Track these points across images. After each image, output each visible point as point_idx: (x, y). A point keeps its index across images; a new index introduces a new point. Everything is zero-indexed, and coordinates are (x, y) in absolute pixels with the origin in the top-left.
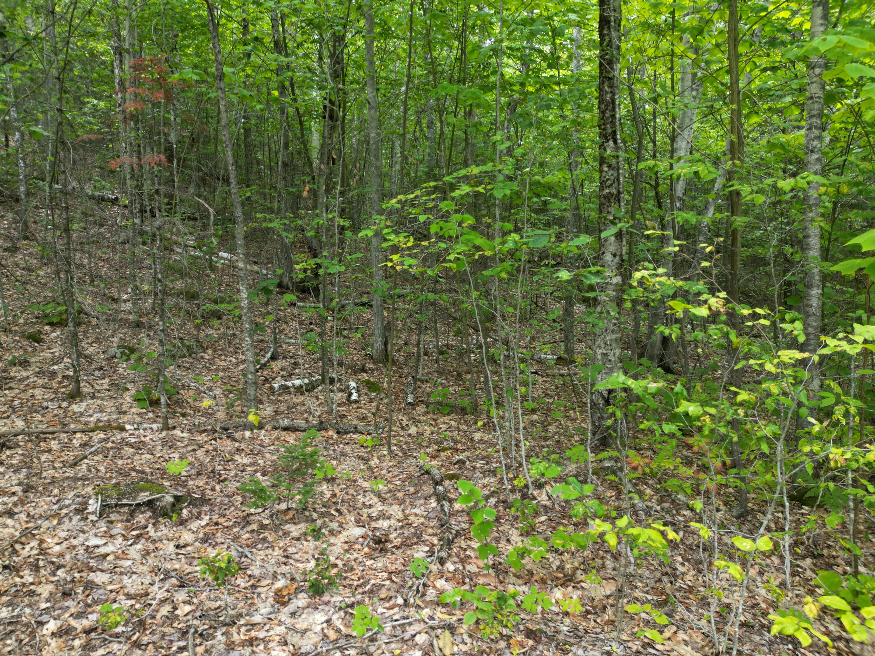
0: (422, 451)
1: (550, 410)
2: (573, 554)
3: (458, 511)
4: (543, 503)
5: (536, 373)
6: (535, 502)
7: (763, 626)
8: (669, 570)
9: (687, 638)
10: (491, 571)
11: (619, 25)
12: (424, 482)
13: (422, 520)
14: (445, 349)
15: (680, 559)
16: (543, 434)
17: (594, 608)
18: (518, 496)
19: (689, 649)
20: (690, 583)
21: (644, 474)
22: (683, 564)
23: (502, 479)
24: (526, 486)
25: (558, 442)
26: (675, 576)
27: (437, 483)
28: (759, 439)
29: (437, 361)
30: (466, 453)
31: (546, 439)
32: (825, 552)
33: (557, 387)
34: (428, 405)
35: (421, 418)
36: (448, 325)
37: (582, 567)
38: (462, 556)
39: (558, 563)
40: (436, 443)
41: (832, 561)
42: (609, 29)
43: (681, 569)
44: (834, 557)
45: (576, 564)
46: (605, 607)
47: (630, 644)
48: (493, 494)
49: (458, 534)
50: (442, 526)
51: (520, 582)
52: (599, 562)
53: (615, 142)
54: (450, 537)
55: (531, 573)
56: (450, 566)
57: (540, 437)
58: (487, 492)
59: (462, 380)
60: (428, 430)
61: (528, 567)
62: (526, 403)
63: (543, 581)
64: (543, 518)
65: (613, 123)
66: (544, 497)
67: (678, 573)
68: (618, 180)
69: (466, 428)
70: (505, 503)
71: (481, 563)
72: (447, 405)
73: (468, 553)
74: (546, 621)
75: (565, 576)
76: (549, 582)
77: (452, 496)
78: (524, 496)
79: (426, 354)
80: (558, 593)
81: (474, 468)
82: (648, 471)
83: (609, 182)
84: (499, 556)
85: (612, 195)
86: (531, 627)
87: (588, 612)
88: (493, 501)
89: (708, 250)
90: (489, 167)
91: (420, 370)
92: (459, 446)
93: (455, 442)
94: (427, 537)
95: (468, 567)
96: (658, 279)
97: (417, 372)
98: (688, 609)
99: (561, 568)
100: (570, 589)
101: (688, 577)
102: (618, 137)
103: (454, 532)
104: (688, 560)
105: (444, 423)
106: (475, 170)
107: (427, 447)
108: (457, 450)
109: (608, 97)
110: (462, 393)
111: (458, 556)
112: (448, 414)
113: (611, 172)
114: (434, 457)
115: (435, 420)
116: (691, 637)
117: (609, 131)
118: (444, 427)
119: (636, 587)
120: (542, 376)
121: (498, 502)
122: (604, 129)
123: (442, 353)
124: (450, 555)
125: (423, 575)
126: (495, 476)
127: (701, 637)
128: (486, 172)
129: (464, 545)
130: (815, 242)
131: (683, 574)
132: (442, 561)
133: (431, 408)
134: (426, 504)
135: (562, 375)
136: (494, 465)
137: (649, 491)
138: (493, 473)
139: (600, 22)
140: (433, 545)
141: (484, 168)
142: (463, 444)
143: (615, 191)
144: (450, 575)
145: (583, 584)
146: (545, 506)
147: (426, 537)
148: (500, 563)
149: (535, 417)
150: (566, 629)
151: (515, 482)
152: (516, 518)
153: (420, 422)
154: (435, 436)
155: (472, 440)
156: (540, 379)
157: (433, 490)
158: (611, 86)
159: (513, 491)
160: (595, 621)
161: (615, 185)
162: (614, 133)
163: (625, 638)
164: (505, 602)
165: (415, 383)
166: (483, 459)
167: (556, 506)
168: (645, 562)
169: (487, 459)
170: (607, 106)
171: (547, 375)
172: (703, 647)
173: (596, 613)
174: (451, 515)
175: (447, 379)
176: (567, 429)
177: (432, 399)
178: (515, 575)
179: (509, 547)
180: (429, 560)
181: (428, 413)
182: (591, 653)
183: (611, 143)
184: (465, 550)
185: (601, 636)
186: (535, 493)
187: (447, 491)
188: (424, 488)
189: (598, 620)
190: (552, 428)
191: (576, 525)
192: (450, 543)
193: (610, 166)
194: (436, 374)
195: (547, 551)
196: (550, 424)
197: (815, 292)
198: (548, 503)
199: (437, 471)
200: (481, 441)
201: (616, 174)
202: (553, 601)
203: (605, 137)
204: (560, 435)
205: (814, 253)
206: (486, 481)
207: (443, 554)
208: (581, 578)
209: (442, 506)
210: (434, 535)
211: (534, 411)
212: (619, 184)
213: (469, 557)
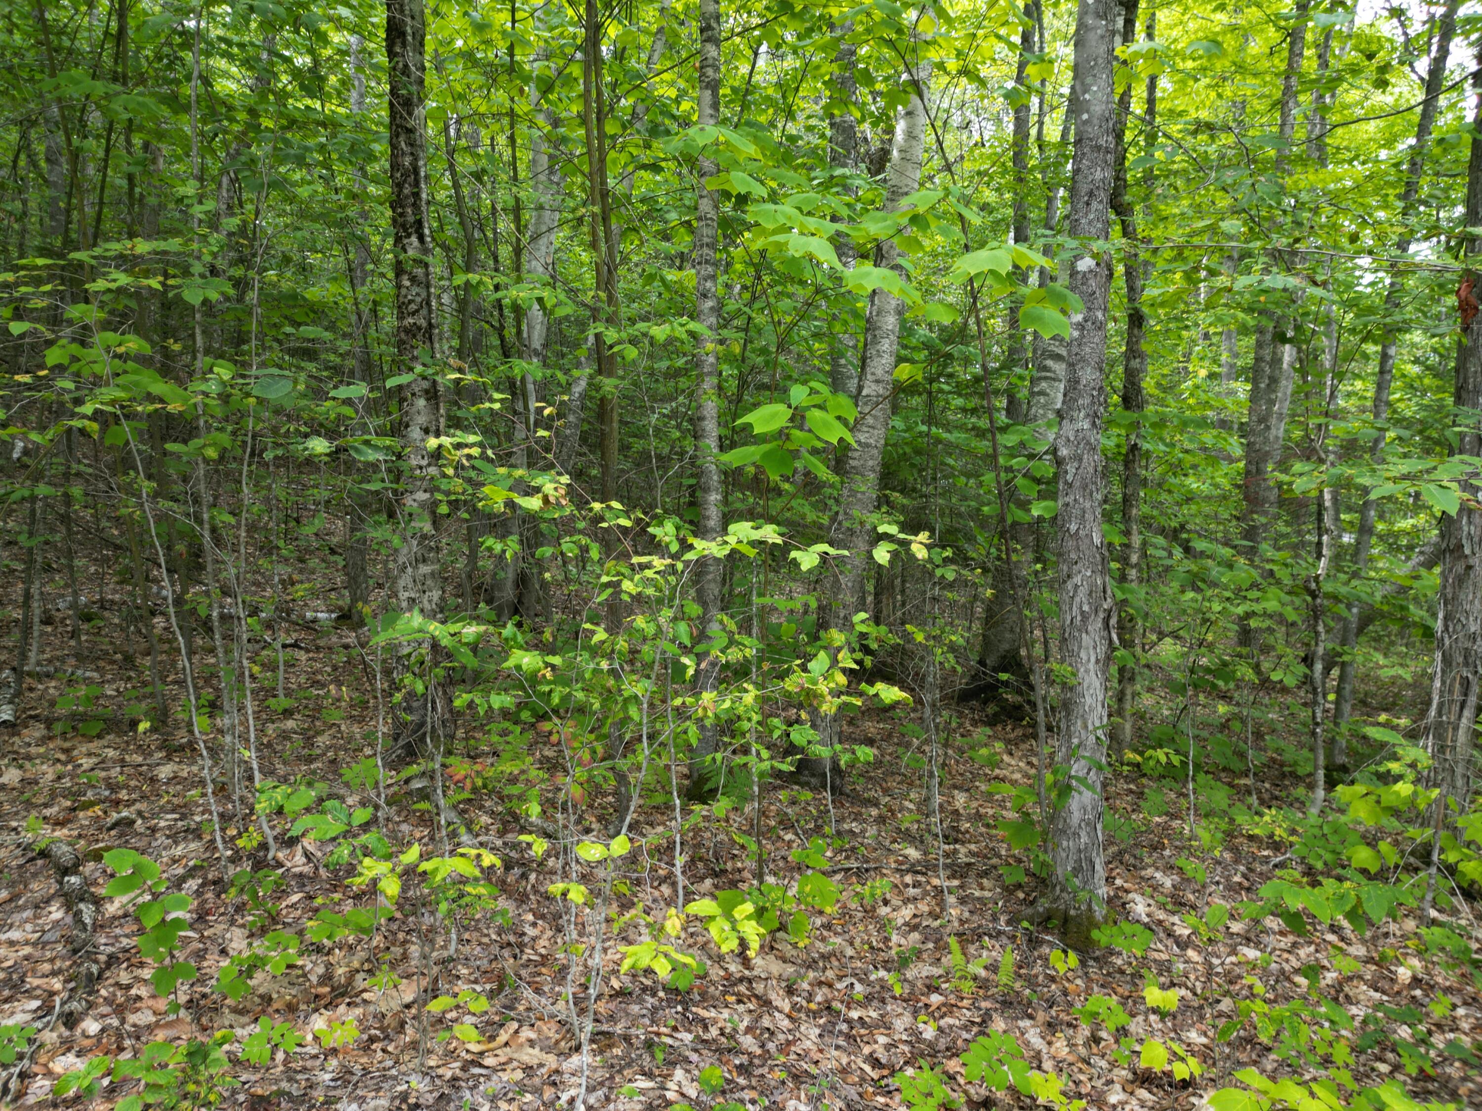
0: (34, 813)
1: (319, 708)
2: (351, 947)
3: (114, 918)
4: (296, 870)
5: (295, 645)
6: (280, 871)
7: (644, 989)
8: (512, 939)
9: (533, 1035)
10: (182, 1013)
11: (422, 44)
12: (35, 875)
13: (27, 950)
14: (95, 609)
15: (530, 917)
16: (306, 752)
17: (382, 1029)
18: (247, 866)
19: (536, 1051)
20: (543, 951)
21: (475, 790)
22: (534, 925)
23: (213, 841)
24: (264, 846)
25: (333, 762)
26: (521, 946)
27: (66, 871)
28: (626, 701)
29: (74, 634)
30: (138, 806)
31: (310, 760)
32: (729, 866)
33: (335, 668)
34: (49, 723)
35: (33, 750)
36: (105, 561)
37: (366, 966)
38: (120, 999)
39: (321, 970)
40: (67, 794)
41: (737, 876)
42: (404, 45)
43: (531, 932)
44: (740, 871)
45: (356, 964)
46: (403, 1024)
47: (440, 1071)
48: (192, 872)
49: (112, 960)
50: (75, 951)
51: (245, 1019)
52: (397, 951)
53: (421, 238)
54: (95, 969)
55: (267, 999)
56: (92, 1026)
57: (299, 758)
58: (180, 871)
59: (134, 668)
60: (48, 772)
61: (261, 990)
62: (271, 702)
63: (291, 1008)
64: (295, 898)
65: (416, 206)
66: (299, 859)
67: (526, 939)
68: (428, 304)
69: (139, 759)
70: (220, 885)
71: (162, 1005)
72: (96, 718)
73: (133, 992)
74: (290, 1074)
75: (333, 989)
76: (303, 1007)
77: (103, 892)
78: (259, 864)
79: (48, 620)
80: (319, 1023)
81: (154, 830)
82: (479, 782)
83: (413, 307)
84: (202, 981)
85: (419, 328)
86: (260, 1091)
87: (372, 1040)
88: (193, 884)
89: (547, 412)
90: (174, 244)
91: (33, 655)
92: (123, 795)
93: (114, 788)
94: (36, 982)
95: (132, 1018)
96: (466, 451)
97: (24, 657)
98: (538, 991)
99: (327, 978)
100: (342, 1008)
101: (543, 942)
102: (427, 231)
103: (102, 958)
104: (543, 917)
105: (89, 755)
106: (142, 247)
107: (46, 805)
108: (117, 803)
109: (407, 161)
110: (134, 693)
111: (108, 1001)
112: (99, 736)
113: (415, 290)
114: (60, 823)
115: (66, 751)
116: (539, 1032)
117: (411, 219)
118: (86, 763)
119: (458, 977)
120: (308, 651)
121: (203, 885)
122: (402, 215)
123: (88, 618)
124: (91, 1005)
125: (21, 1057)
126: (200, 837)
127: (554, 1026)
128: (165, 253)
129: (124, 978)
130: (711, 428)
131: (534, 939)
132: (70, 1020)
133: (58, 728)
134: (36, 917)
135: (346, 647)
136: (198, 819)
137: (485, 819)
138: (196, 833)
139: (389, 30)
140: (52, 994)
141: (161, 245)
142: (131, 790)
143: (423, 323)
144: (87, 1043)
145: (366, 996)
146: (301, 875)
147: (32, 981)
148: (204, 996)
149: (290, 724)
150: (328, 1077)
151: (240, 843)
152: (240, 909)
153: (29, 758)
154: (67, 782)
155: (153, 780)
156: (302, 656)
157: (55, 887)
158: (412, 145)
159: (235, 859)
160: (384, 1051)
161: (424, 312)
162: (419, 224)
163: (432, 1063)
164: (206, 1056)
165: (19, 680)
166: (173, 811)
167: (322, 872)
168: (475, 934)
169: (184, 810)
170: (406, 175)
171: (318, 649)
172: (557, 1042)
173: (387, 1037)
174: (98, 927)
175: (98, 669)
176: (350, 740)
177: (61, 710)
178: (235, 1011)
179: (225, 963)
180: (39, 1024)
181: (50, 738)
182: (373, 1104)
183: (414, 239)
184: (129, 987)
185: (394, 1072)
186: (280, 855)
187: (89, 882)
188: (34, 886)
189: (390, 1049)
190: (323, 740)
191: (357, 897)
192: (92, 981)
193: (413, 279)
194: (72, 661)
195: (301, 954)
196: (318, 733)
197: (714, 497)
198: (306, 869)
199: (65, 848)
200: (174, 779)
201: (424, 294)
202: (309, 1037)
203: (403, 226)
204: (337, 749)
205: (711, 443)
206: (178, 851)
207: (75, 1006)
208: (362, 985)
209: (78, 914)
210: (54, 973)
211: (288, 713)
212: (430, 311)
213: (139, 998)
